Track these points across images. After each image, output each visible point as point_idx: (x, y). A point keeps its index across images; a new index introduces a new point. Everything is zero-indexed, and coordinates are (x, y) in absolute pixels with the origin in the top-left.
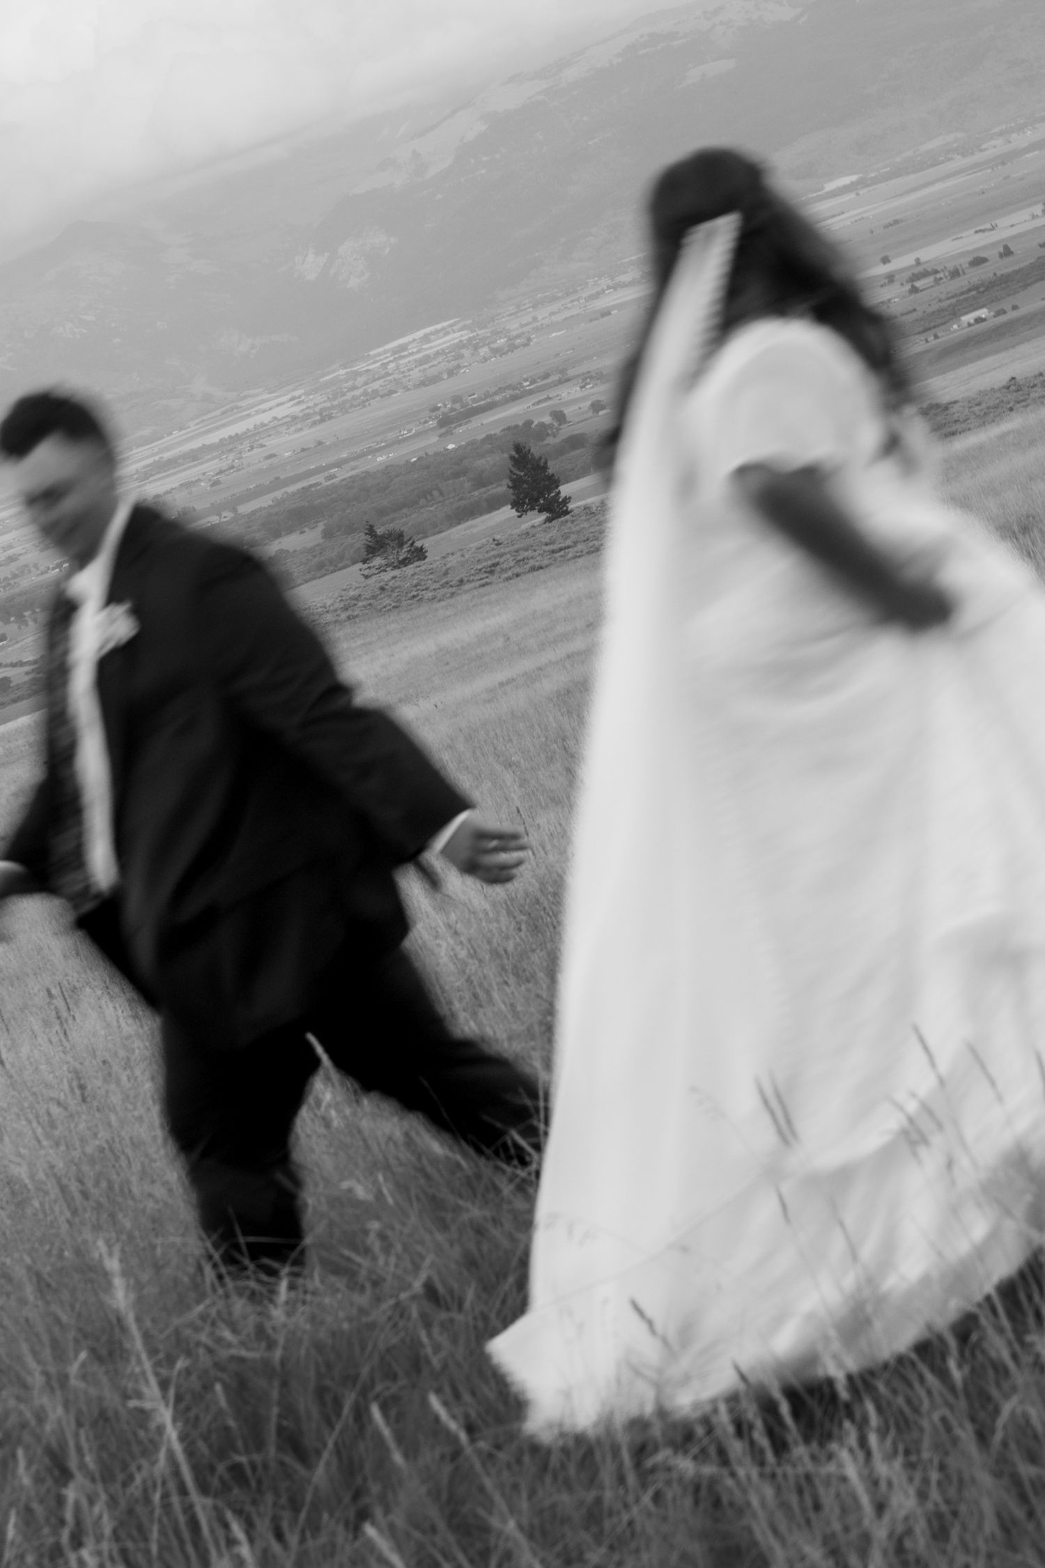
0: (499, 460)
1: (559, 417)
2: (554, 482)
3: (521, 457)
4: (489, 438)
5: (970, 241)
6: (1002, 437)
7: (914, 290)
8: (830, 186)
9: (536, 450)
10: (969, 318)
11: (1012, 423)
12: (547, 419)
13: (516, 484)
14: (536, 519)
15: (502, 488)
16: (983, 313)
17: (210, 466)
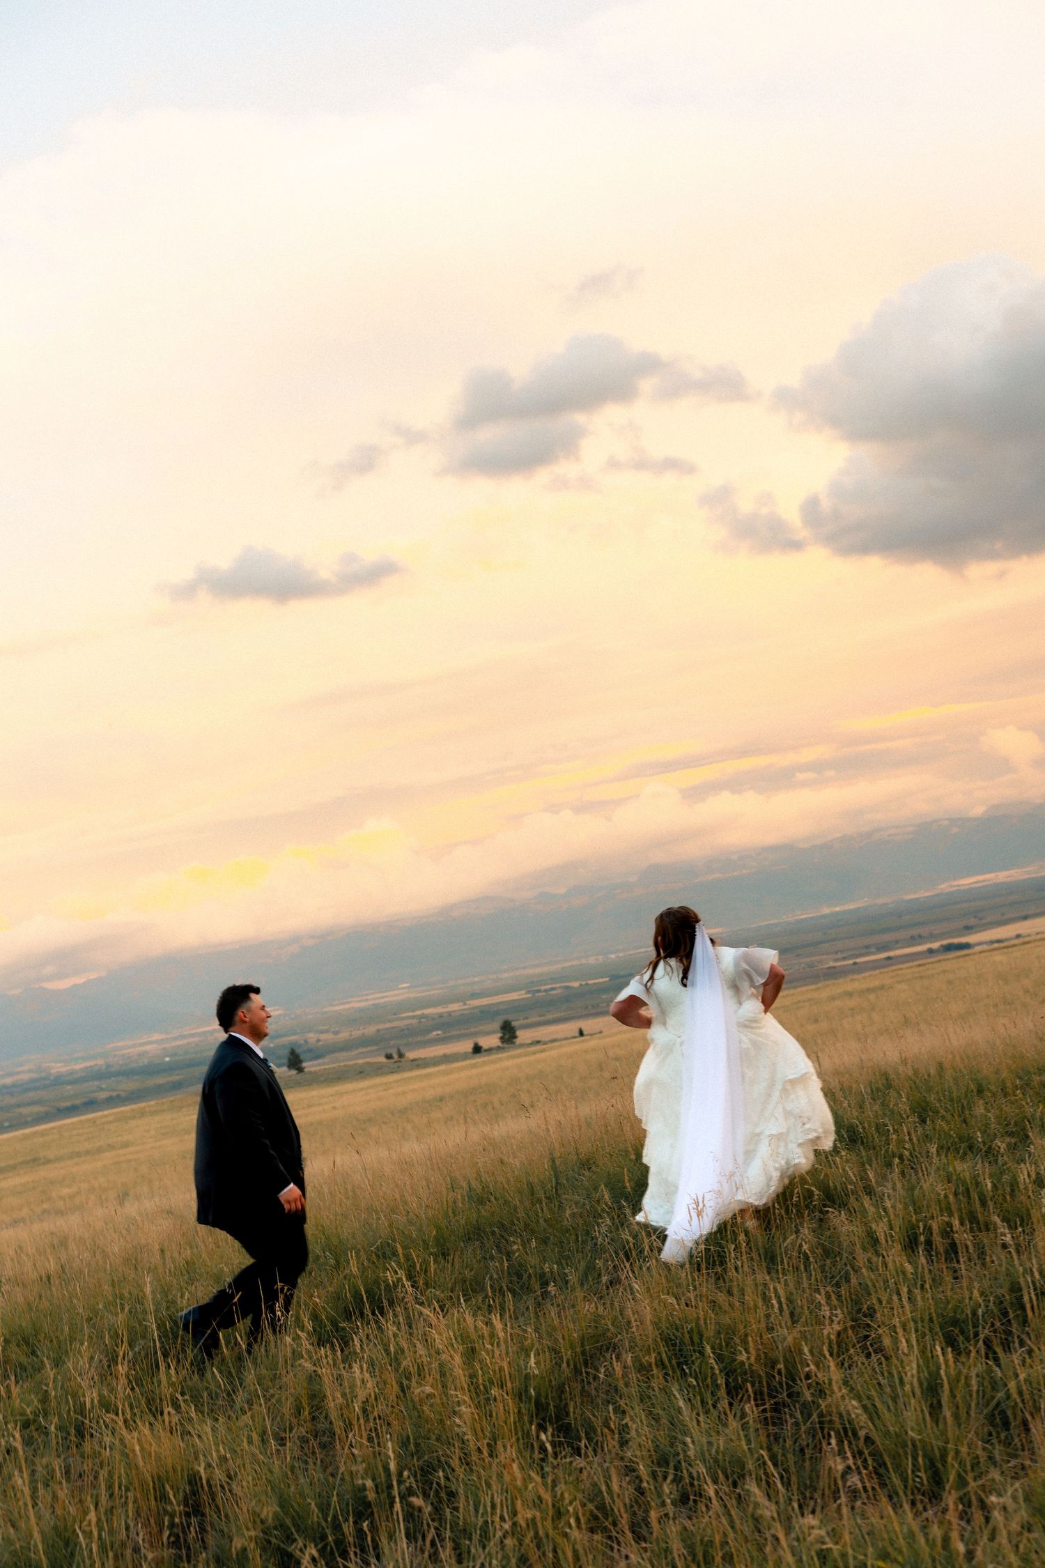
0: (287, 1052)
1: (306, 1042)
2: (301, 1062)
3: (293, 1052)
4: (283, 1046)
5: (439, 1010)
6: (439, 1071)
7: (420, 1022)
8: (401, 986)
9: (298, 1051)
10: (434, 1033)
11: (442, 1067)
12: (302, 1042)
13: (289, 1060)
14: (294, 1072)
15: (285, 1061)
16: (439, 1032)
17: (196, 1039)
